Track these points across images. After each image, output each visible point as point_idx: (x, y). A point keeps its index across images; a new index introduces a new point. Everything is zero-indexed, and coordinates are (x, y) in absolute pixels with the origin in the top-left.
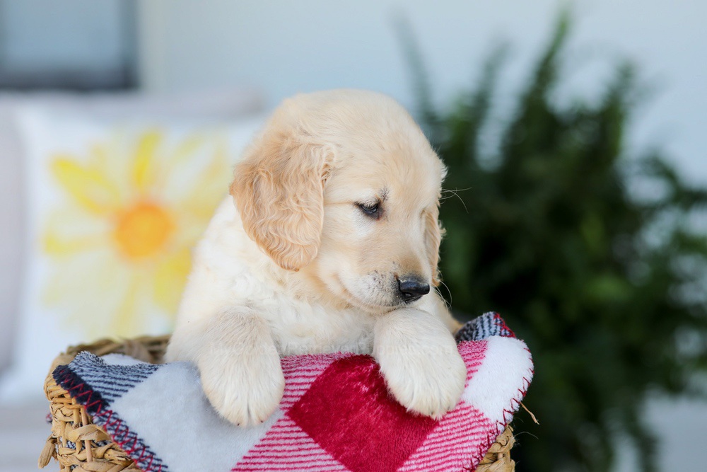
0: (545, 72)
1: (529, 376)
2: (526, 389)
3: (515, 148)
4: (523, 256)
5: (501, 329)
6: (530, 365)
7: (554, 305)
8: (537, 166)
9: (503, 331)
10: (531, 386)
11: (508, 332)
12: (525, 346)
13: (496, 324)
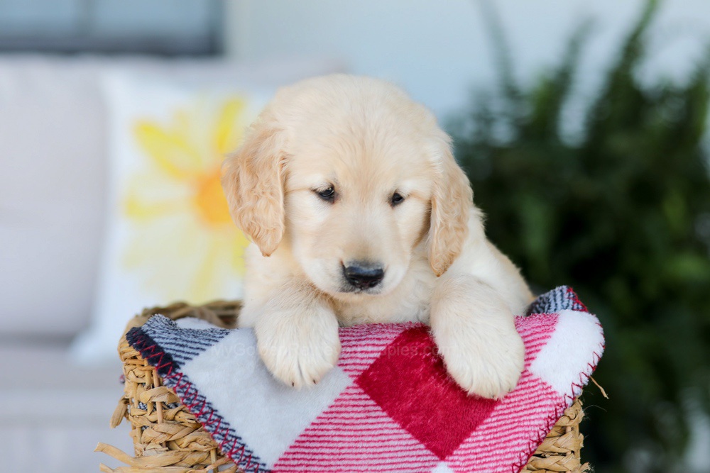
0: (633, 49)
1: (600, 351)
2: (596, 364)
3: (600, 124)
4: (603, 232)
5: (574, 303)
6: (602, 339)
8: (620, 143)
9: (576, 305)
10: (601, 361)
11: (580, 307)
12: (596, 320)
13: (569, 298)
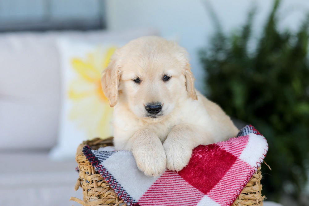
1: (267, 149)
2: (266, 154)
4: (267, 96)
5: (253, 131)
6: (267, 144)
7: (281, 116)
9: (254, 131)
11: (256, 132)
13: (251, 130)
